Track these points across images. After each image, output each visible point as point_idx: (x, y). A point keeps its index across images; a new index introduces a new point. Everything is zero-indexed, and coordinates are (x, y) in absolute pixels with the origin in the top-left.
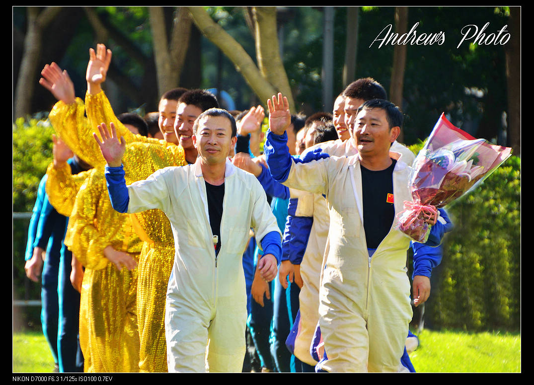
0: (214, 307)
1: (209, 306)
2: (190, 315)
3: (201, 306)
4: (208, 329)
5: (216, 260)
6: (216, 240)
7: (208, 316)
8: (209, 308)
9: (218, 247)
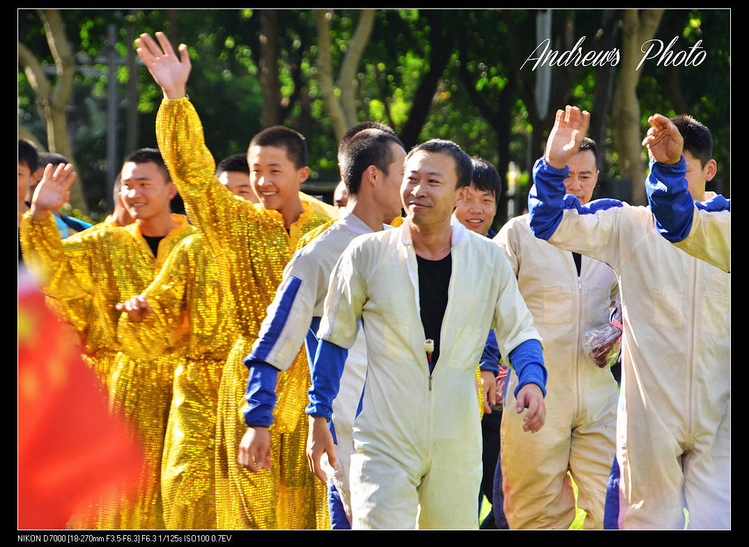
0: (427, 455)
1: (420, 453)
2: (388, 465)
3: (406, 452)
4: (418, 488)
5: (430, 378)
6: (431, 346)
7: (417, 467)
8: (419, 456)
9: (433, 358)
